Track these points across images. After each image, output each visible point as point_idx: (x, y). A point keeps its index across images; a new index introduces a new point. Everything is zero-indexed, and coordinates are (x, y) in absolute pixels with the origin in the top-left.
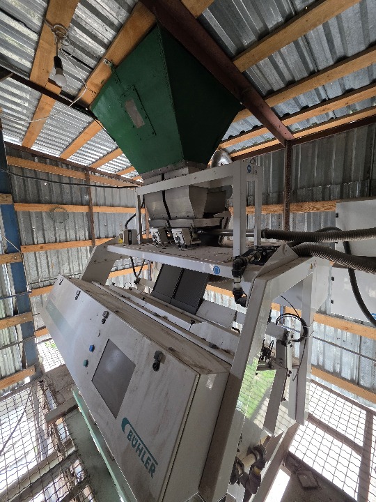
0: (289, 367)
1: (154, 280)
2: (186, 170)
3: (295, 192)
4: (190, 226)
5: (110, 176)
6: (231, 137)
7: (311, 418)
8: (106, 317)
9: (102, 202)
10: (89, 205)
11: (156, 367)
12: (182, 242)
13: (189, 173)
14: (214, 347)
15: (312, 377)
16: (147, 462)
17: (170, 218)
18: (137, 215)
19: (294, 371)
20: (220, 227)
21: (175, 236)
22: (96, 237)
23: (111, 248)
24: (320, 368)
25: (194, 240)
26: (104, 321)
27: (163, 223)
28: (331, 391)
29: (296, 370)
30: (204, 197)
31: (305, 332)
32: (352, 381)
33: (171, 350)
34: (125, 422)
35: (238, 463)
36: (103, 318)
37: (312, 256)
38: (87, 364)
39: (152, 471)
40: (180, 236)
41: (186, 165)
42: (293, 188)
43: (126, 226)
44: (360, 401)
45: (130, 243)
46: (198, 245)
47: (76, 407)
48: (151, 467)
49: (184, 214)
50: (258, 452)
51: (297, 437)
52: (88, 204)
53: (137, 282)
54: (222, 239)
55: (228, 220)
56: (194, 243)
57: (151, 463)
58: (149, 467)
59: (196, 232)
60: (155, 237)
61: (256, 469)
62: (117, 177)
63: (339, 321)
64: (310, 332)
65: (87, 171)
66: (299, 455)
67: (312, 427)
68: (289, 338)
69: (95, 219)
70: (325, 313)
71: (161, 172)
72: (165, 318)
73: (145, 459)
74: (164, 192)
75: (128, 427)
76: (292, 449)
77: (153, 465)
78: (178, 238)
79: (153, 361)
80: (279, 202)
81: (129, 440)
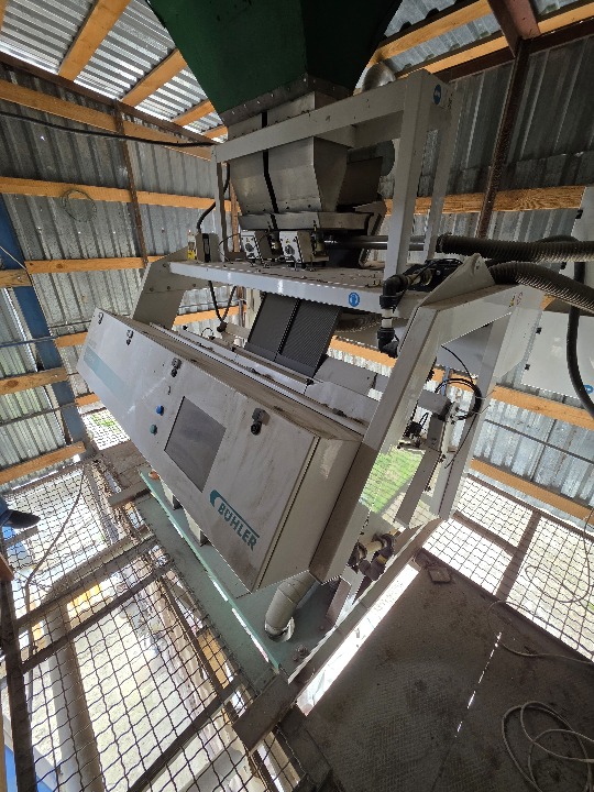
0: (444, 449)
1: (249, 326)
2: (311, 100)
3: (512, 167)
4: (311, 225)
5: (163, 126)
6: (407, 28)
7: (459, 516)
8: (178, 367)
9: (152, 183)
10: (129, 188)
11: (256, 429)
12: (297, 256)
13: (316, 108)
14: (340, 413)
15: (470, 471)
16: (245, 535)
17: (276, 211)
18: (218, 204)
19: (450, 457)
20: (364, 232)
21: (284, 245)
22: (148, 252)
23: (176, 268)
24: (484, 460)
25: (317, 255)
26: (174, 374)
27: (264, 221)
28: (492, 488)
29: (451, 456)
30: (341, 166)
31: (477, 405)
32: (525, 477)
33: (279, 410)
34: (214, 495)
35: (360, 548)
36: (172, 367)
37: (517, 284)
38: (155, 431)
39: (252, 543)
40: (294, 246)
41: (310, 89)
42: (510, 160)
43: (198, 227)
44: (529, 500)
45: (207, 259)
46: (323, 265)
47: (147, 491)
48: (250, 541)
49: (301, 202)
50: (387, 542)
51: (435, 535)
52: (128, 185)
53: (222, 329)
54: (365, 255)
55: (380, 219)
56: (317, 260)
57: (250, 536)
58: (248, 540)
59: (321, 241)
60: (250, 249)
61: (380, 558)
62: (176, 129)
63: (529, 398)
64: (484, 406)
65: (117, 111)
66: (434, 552)
67: (457, 525)
68: (452, 411)
69: (144, 218)
70: (511, 386)
71: (260, 108)
72: (268, 377)
73: (242, 532)
74: (265, 154)
75: (218, 501)
76: (426, 546)
77: (253, 537)
78: (290, 250)
79: (252, 422)
80: (477, 188)
81: (221, 513)
